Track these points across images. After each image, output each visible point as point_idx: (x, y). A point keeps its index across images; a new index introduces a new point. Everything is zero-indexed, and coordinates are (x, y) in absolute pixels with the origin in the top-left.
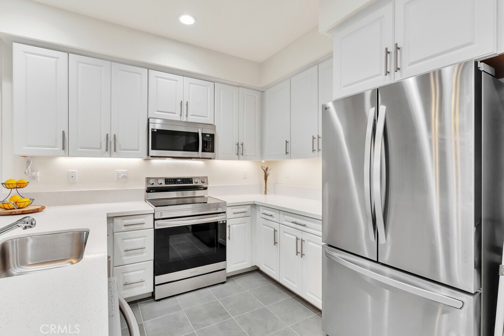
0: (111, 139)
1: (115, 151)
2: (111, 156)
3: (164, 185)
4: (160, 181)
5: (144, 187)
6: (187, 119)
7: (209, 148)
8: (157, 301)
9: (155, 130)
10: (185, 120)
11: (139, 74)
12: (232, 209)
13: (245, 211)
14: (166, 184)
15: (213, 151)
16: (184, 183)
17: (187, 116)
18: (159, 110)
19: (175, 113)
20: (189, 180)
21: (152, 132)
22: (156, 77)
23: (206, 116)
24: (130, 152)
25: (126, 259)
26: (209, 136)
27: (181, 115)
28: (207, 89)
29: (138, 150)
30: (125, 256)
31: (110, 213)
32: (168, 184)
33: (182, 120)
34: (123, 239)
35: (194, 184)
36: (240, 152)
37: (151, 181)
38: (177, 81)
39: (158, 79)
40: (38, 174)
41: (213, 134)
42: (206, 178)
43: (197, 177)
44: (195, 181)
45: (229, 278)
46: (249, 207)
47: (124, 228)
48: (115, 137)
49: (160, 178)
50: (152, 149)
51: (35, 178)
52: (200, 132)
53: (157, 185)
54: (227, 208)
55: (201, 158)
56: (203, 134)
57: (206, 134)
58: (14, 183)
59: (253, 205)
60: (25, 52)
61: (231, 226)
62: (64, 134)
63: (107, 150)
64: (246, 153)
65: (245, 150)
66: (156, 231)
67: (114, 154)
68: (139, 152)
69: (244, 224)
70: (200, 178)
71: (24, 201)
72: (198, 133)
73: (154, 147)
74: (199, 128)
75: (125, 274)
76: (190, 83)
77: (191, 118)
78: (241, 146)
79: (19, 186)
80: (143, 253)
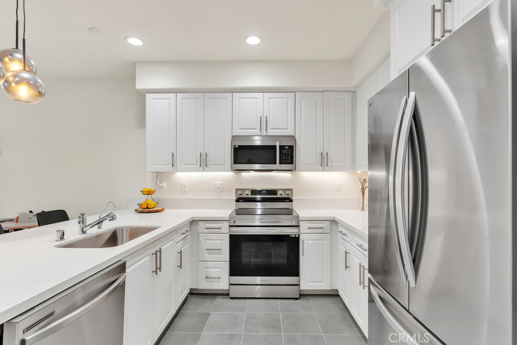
0: (204, 156)
1: (206, 166)
2: (204, 171)
3: (250, 196)
4: (246, 192)
5: (234, 198)
6: (267, 133)
7: (288, 160)
8: (232, 298)
9: (237, 147)
10: (265, 134)
11: (225, 98)
12: (307, 223)
13: (323, 227)
15: (292, 163)
16: (268, 195)
17: (266, 130)
18: (240, 128)
19: (255, 129)
20: (274, 192)
21: (234, 148)
22: (239, 98)
23: (286, 127)
24: (219, 167)
25: (208, 257)
26: (287, 148)
27: (261, 130)
28: (288, 100)
29: (224, 165)
30: (207, 254)
31: (195, 217)
32: (254, 195)
33: (262, 134)
34: (205, 240)
35: (278, 196)
36: (324, 162)
37: (239, 192)
38: (257, 98)
39: (241, 100)
40: (164, 185)
41: (293, 146)
42: (291, 190)
43: (281, 189)
44: (280, 192)
45: (302, 295)
46: (328, 223)
47: (206, 230)
48: (206, 155)
49: (247, 189)
50: (234, 163)
51: (162, 187)
52: (278, 144)
53: (244, 196)
54: (301, 222)
55: (280, 170)
56: (280, 146)
57: (284, 146)
58: (147, 190)
59: (334, 222)
60: (152, 99)
61: (305, 241)
62: (173, 155)
63: (201, 165)
64: (331, 163)
65: (331, 160)
66: (231, 236)
67: (206, 168)
68: (225, 166)
69: (322, 241)
70: (284, 190)
71: (152, 203)
72: (276, 146)
73: (236, 161)
74: (277, 141)
75: (207, 269)
76: (270, 98)
77: (271, 132)
78: (325, 155)
79: (149, 193)
80: (220, 254)
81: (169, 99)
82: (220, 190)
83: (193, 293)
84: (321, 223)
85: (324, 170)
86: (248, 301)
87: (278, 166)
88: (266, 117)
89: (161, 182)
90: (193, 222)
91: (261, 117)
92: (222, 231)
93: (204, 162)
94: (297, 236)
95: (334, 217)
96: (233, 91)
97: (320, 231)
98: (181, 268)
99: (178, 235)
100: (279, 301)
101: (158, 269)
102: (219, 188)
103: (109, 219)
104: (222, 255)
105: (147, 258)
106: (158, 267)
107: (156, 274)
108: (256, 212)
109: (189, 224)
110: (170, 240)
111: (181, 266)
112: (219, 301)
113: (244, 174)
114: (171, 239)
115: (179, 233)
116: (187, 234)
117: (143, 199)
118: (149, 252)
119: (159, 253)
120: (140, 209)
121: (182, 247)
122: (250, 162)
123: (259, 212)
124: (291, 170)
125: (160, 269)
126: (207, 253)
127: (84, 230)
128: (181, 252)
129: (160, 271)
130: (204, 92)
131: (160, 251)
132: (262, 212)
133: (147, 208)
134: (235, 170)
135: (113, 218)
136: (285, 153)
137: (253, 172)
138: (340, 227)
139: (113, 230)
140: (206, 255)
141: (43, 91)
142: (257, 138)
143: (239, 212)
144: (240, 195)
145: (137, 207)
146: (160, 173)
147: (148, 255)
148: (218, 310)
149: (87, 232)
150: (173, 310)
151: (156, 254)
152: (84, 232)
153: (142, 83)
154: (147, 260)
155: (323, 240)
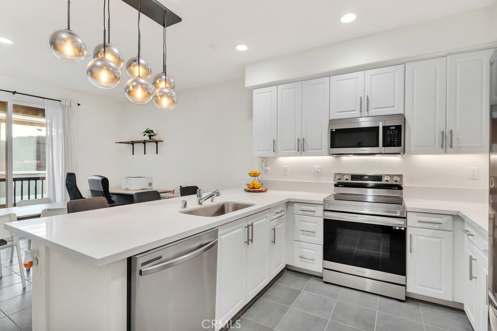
0: (301, 141)
1: (304, 150)
2: (301, 155)
3: (350, 181)
4: (345, 177)
5: (333, 183)
6: (368, 114)
7: (394, 142)
8: (325, 282)
9: (334, 130)
10: (365, 115)
11: (322, 83)
12: (417, 216)
13: (440, 222)
14: (351, 180)
15: (399, 145)
16: (371, 181)
17: (368, 110)
18: (339, 111)
19: (355, 111)
20: (378, 178)
21: (331, 132)
22: (337, 81)
23: (392, 105)
24: (317, 152)
25: (302, 237)
26: (394, 128)
27: (361, 111)
28: (395, 74)
29: (321, 149)
31: (291, 199)
32: (354, 180)
33: (362, 115)
34: (301, 221)
35: (383, 182)
36: (446, 143)
37: (338, 177)
38: (357, 78)
39: (339, 82)
40: (269, 168)
41: (401, 126)
42: (401, 176)
43: (387, 175)
44: (386, 178)
45: (409, 299)
46: (450, 218)
47: (301, 212)
48: (304, 140)
49: (347, 174)
50: (331, 148)
51: (267, 171)
52: (381, 125)
53: (343, 181)
54: (409, 214)
55: (384, 154)
56: (384, 127)
57: (389, 127)
58: (253, 173)
59: (457, 217)
60: (258, 94)
61: (413, 236)
62: (274, 141)
63: (298, 150)
64: (458, 144)
65: (458, 139)
66: (325, 220)
67: (304, 153)
68: (323, 150)
69: (440, 240)
70: (392, 176)
71: (257, 184)
72: (379, 127)
73: (333, 145)
74: (380, 121)
75: (302, 249)
76: (372, 75)
77: (373, 112)
78: (448, 135)
79: (255, 175)
80: (314, 236)
81: (271, 91)
82: (318, 173)
83: (288, 269)
84: (439, 218)
85: (446, 153)
86: (342, 289)
87: (381, 148)
88: (368, 96)
89: (266, 166)
90: (289, 203)
91: (361, 97)
92: (316, 214)
93: (301, 147)
94: (403, 229)
95: (458, 212)
96: (330, 75)
97: (437, 226)
98: (274, 244)
99: (272, 214)
100: (379, 298)
101: (249, 241)
102: (318, 172)
103: (216, 195)
104: (316, 238)
105: (240, 229)
106: (250, 238)
107: (248, 244)
108: (366, 198)
109: (285, 205)
110: (263, 217)
111: (274, 242)
112: (312, 282)
113: (344, 158)
114: (266, 216)
115: (274, 212)
116: (283, 213)
117: (250, 180)
118: (242, 225)
119: (250, 227)
120: (248, 189)
121: (276, 226)
122: (360, 145)
123: (370, 199)
124: (399, 154)
125: (252, 240)
126: (303, 234)
127: (201, 202)
128: (274, 229)
129: (252, 242)
130: (302, 81)
131: (252, 225)
132: (374, 199)
133: (254, 188)
134: (333, 154)
135: (218, 194)
136: (391, 135)
137: (352, 155)
138: (466, 225)
139: (222, 204)
140: (301, 236)
141: (175, 100)
142: (362, 120)
143: (338, 197)
144: (339, 179)
145: (246, 187)
146: (265, 158)
147: (241, 227)
148: (309, 291)
149: (203, 203)
150: (266, 279)
151: (248, 227)
152: (200, 204)
153: (251, 81)
154: (239, 232)
155: (442, 238)
